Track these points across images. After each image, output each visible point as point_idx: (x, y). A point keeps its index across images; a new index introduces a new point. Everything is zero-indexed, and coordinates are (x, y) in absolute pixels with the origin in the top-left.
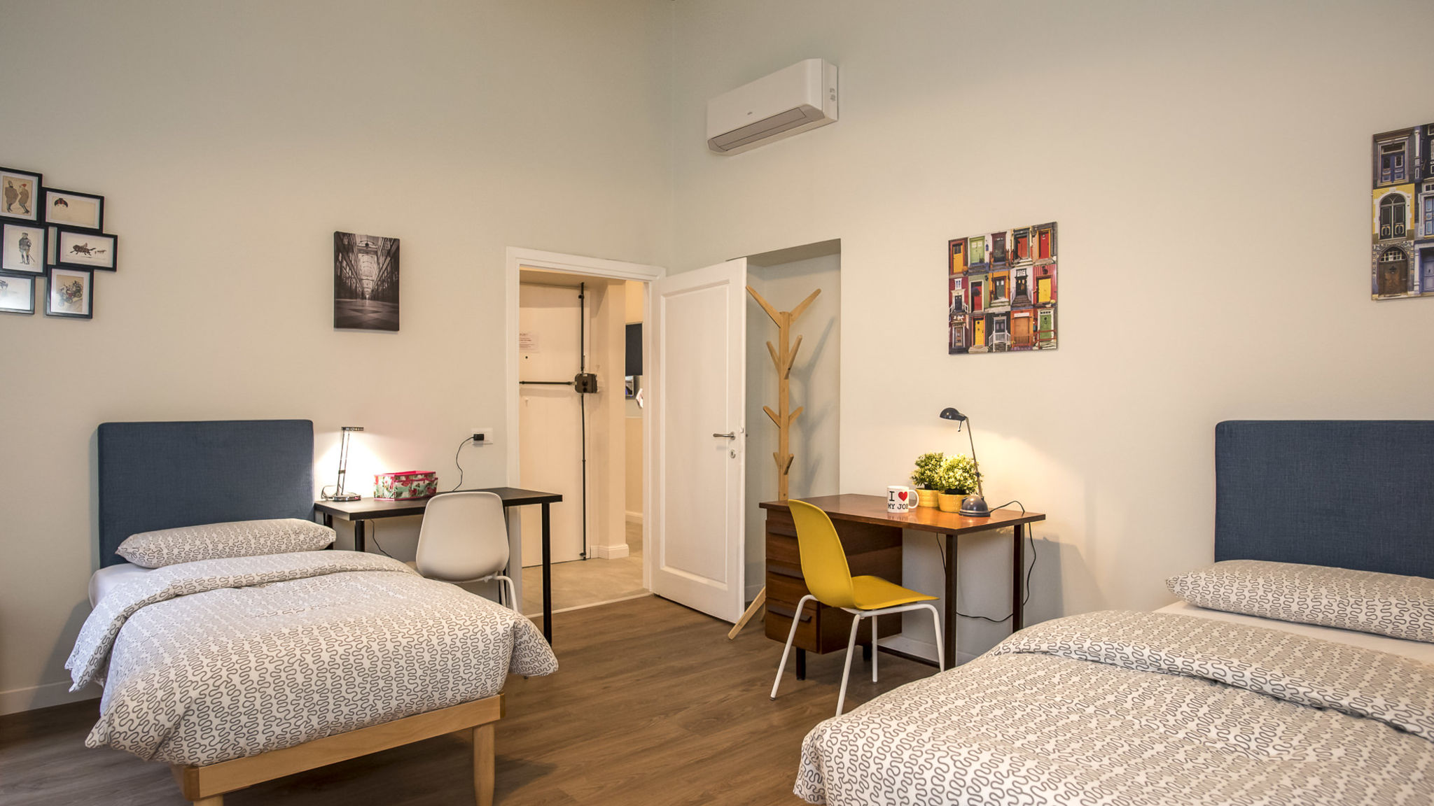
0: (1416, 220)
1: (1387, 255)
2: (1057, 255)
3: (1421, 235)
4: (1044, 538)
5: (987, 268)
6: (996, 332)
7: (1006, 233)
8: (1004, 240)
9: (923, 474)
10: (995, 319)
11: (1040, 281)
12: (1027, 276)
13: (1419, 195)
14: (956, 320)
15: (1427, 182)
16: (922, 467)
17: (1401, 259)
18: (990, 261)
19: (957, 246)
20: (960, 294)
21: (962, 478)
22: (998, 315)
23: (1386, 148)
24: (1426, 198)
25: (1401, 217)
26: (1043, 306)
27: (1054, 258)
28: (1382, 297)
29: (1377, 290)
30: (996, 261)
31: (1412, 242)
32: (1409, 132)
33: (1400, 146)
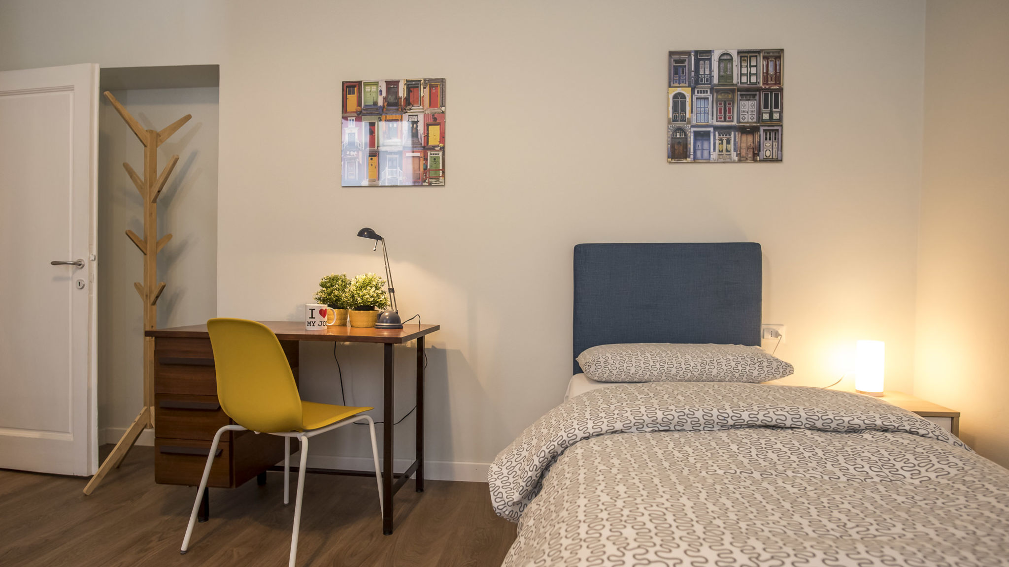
0: (692, 112)
1: (676, 133)
2: (445, 106)
3: (694, 122)
4: (432, 345)
5: (381, 110)
6: (389, 168)
7: (399, 81)
8: (398, 88)
9: (329, 294)
10: (388, 156)
11: (430, 127)
12: (418, 121)
13: (693, 96)
14: (349, 155)
15: (698, 88)
16: (327, 288)
17: (683, 137)
18: (384, 105)
19: (350, 87)
20: (353, 132)
21: (375, 295)
22: (391, 153)
23: (676, 61)
24: (697, 98)
25: (684, 109)
26: (433, 148)
27: (443, 109)
28: (673, 161)
29: (670, 156)
30: (389, 105)
31: (690, 126)
32: (688, 53)
33: (683, 61)
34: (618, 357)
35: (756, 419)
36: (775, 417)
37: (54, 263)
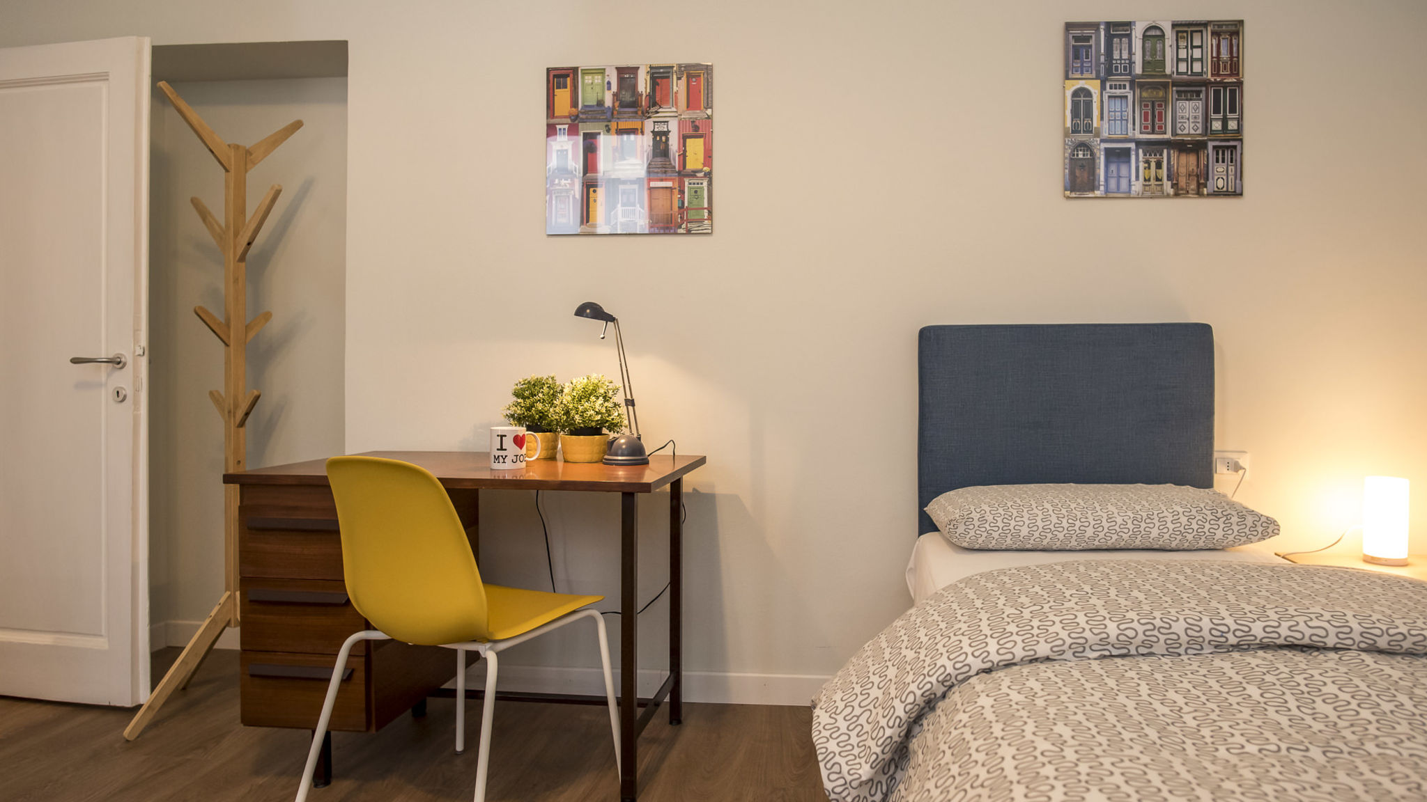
0: (1102, 118)
1: (1078, 151)
2: (711, 108)
3: (1105, 135)
4: (694, 489)
5: (609, 114)
6: (622, 206)
7: (639, 68)
8: (636, 78)
9: (529, 409)
10: (621, 187)
11: (688, 140)
12: (669, 132)
13: (1104, 92)
14: (559, 184)
15: (1111, 80)
16: (524, 398)
17: (1089, 157)
18: (614, 106)
19: (559, 78)
20: (565, 148)
21: (604, 410)
22: (624, 182)
23: (1077, 39)
24: (1109, 97)
25: (1089, 114)
26: (693, 174)
27: (709, 112)
28: (1073, 195)
29: (1068, 186)
30: (623, 105)
31: (1098, 139)
32: (1095, 26)
33: (1088, 39)
34: (1001, 511)
35: (1275, 635)
36: (1308, 632)
37: (76, 361)
